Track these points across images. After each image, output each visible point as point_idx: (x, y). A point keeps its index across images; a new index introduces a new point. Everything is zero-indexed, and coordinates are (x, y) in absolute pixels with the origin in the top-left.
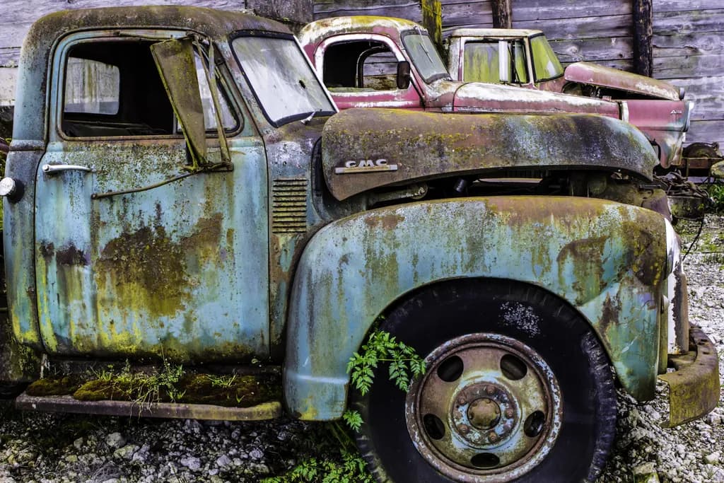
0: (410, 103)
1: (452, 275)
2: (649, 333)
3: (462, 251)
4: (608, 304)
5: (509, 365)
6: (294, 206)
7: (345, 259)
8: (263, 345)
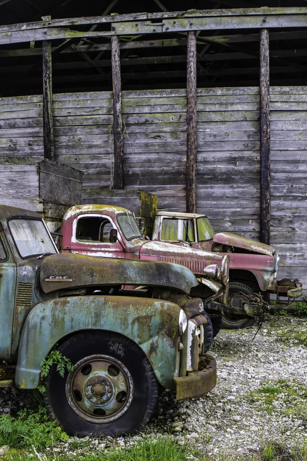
0: (118, 250)
1: (87, 328)
2: (171, 359)
3: (92, 318)
4: (152, 344)
5: (113, 370)
6: (26, 294)
7: (43, 318)
8: (8, 354)
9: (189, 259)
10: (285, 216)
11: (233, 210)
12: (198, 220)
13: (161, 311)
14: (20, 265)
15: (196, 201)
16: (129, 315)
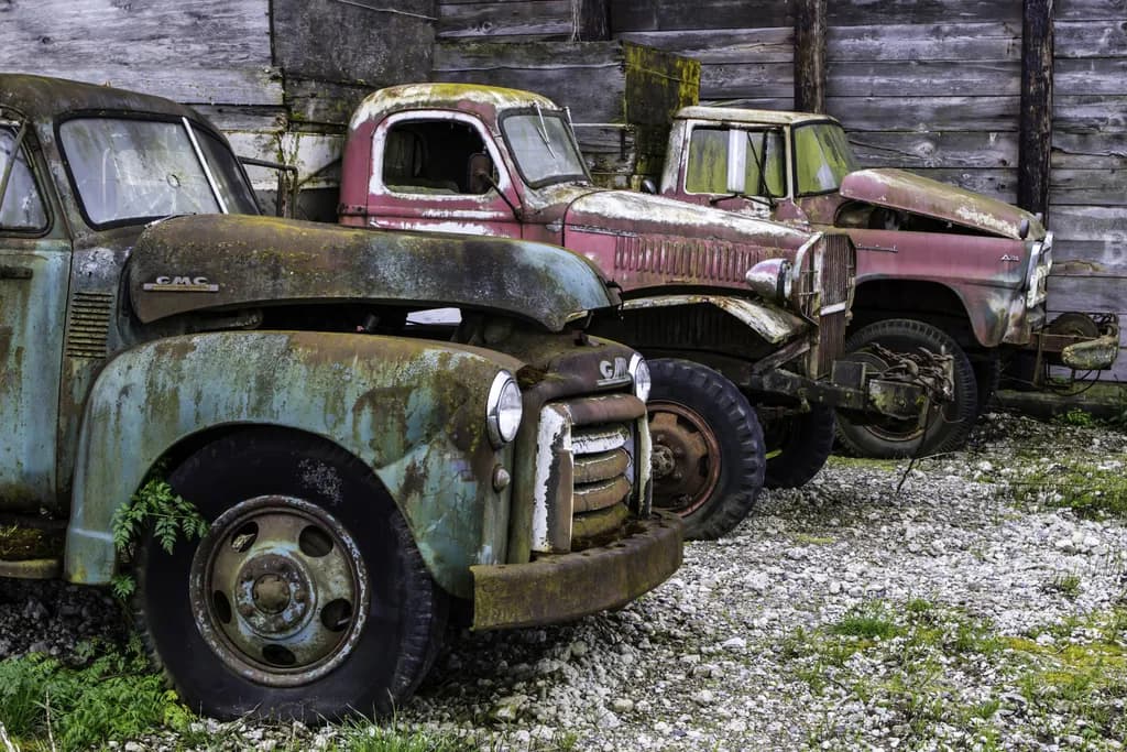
0: (501, 214)
1: (236, 419)
2: (464, 514)
3: (250, 391)
4: (412, 470)
6: (94, 326)
7: (125, 391)
9: (708, 243)
10: (1102, 119)
11: (937, 102)
12: (797, 130)
13: (438, 375)
14: (83, 247)
15: (823, 76)
16: (349, 385)
